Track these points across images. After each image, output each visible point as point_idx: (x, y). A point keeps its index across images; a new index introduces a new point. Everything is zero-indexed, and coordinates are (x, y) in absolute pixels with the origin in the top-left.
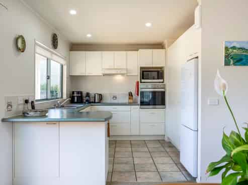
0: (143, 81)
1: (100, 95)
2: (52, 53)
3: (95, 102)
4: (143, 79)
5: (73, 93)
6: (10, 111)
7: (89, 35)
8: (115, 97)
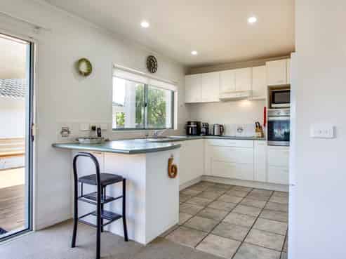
0: (273, 105)
1: (221, 126)
2: (150, 78)
3: (214, 135)
4: (274, 103)
5: (189, 123)
6: (65, 136)
7: (194, 53)
8: (240, 129)
